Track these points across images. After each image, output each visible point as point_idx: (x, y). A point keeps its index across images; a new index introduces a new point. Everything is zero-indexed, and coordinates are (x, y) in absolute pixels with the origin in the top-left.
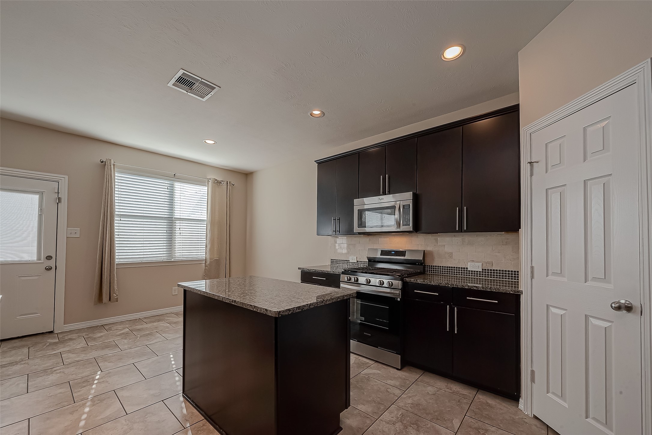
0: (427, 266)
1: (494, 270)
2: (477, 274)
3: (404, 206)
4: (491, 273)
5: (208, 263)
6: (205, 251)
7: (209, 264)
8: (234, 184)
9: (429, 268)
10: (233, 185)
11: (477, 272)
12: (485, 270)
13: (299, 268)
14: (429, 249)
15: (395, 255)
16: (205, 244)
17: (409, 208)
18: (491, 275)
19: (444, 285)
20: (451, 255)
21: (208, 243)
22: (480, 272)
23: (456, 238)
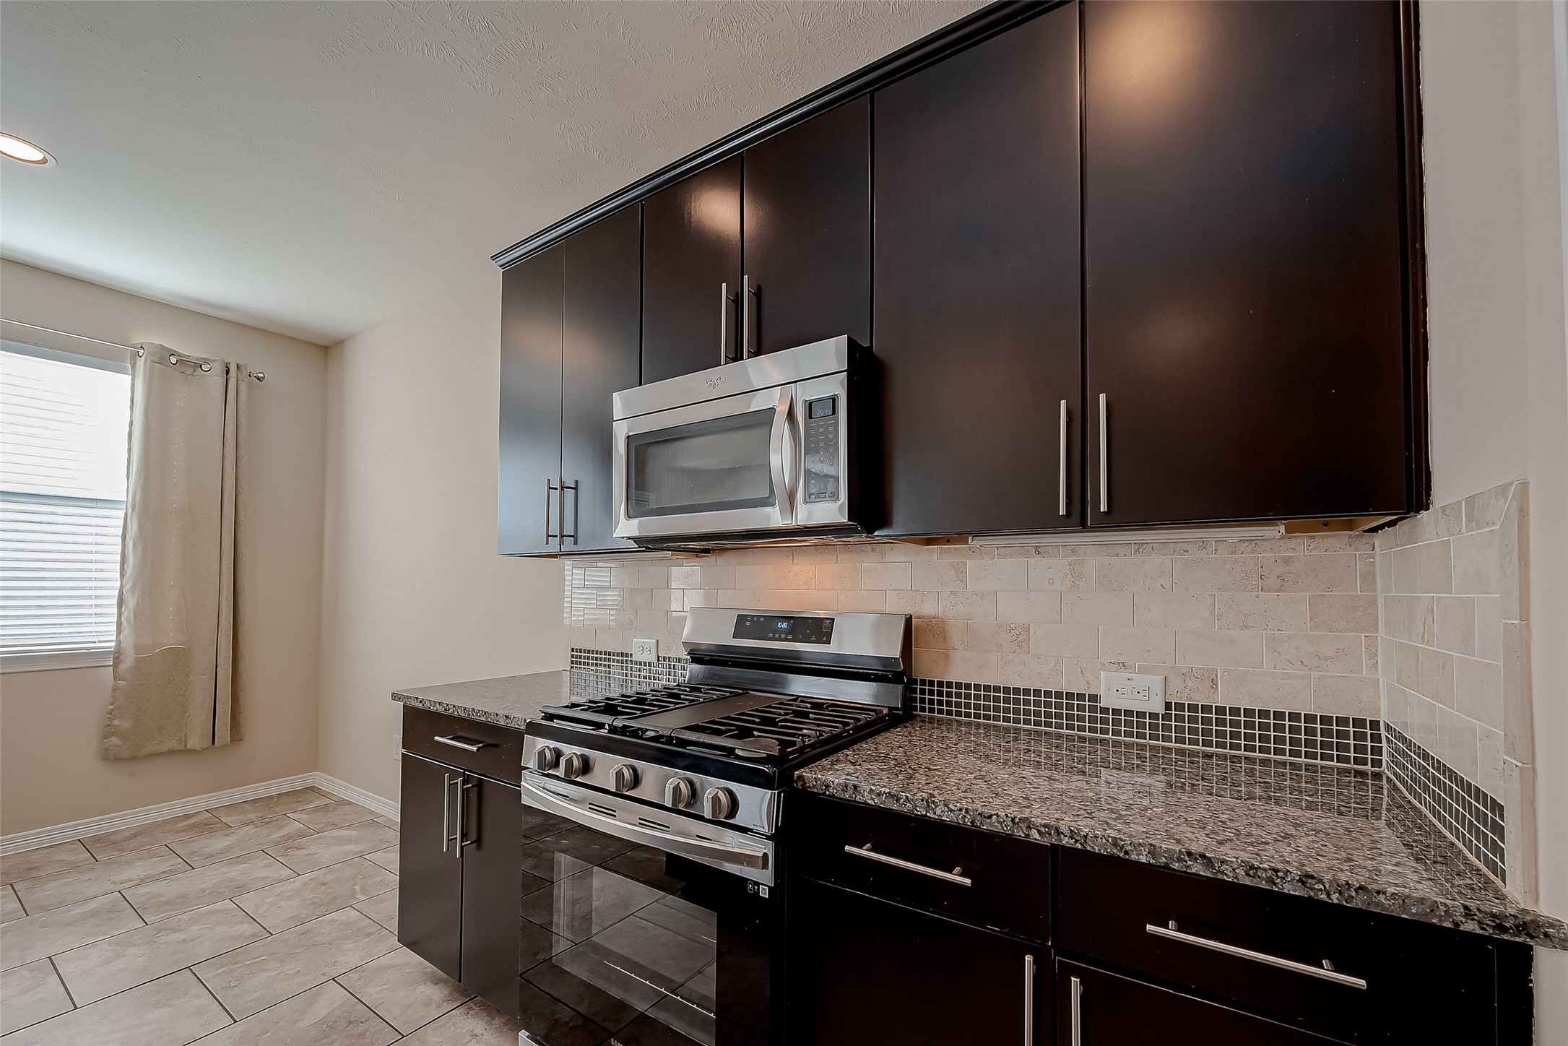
0: (923, 682)
1: (1220, 710)
2: (1141, 725)
3: (810, 404)
4: (1206, 721)
5: (127, 663)
7: (133, 669)
8: (261, 375)
9: (931, 693)
10: (258, 378)
11: (1141, 714)
12: (1180, 707)
13: (395, 696)
14: (925, 608)
15: (790, 637)
17: (834, 413)
18: (1206, 732)
19: (1007, 830)
20: (1021, 636)
22: (1153, 716)
23: (1046, 561)
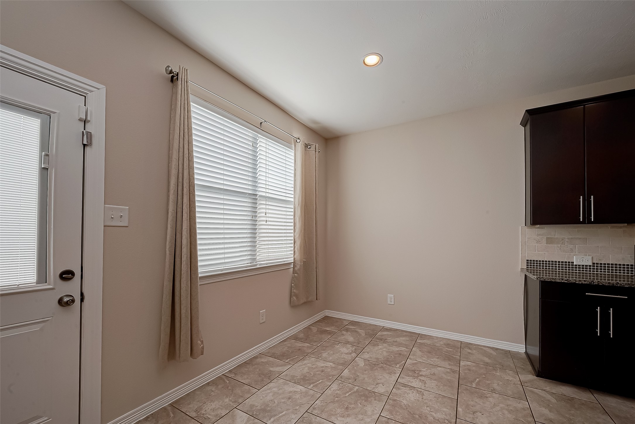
5: (298, 267)
6: (293, 249)
7: (299, 269)
16: (292, 238)
21: (297, 236)
